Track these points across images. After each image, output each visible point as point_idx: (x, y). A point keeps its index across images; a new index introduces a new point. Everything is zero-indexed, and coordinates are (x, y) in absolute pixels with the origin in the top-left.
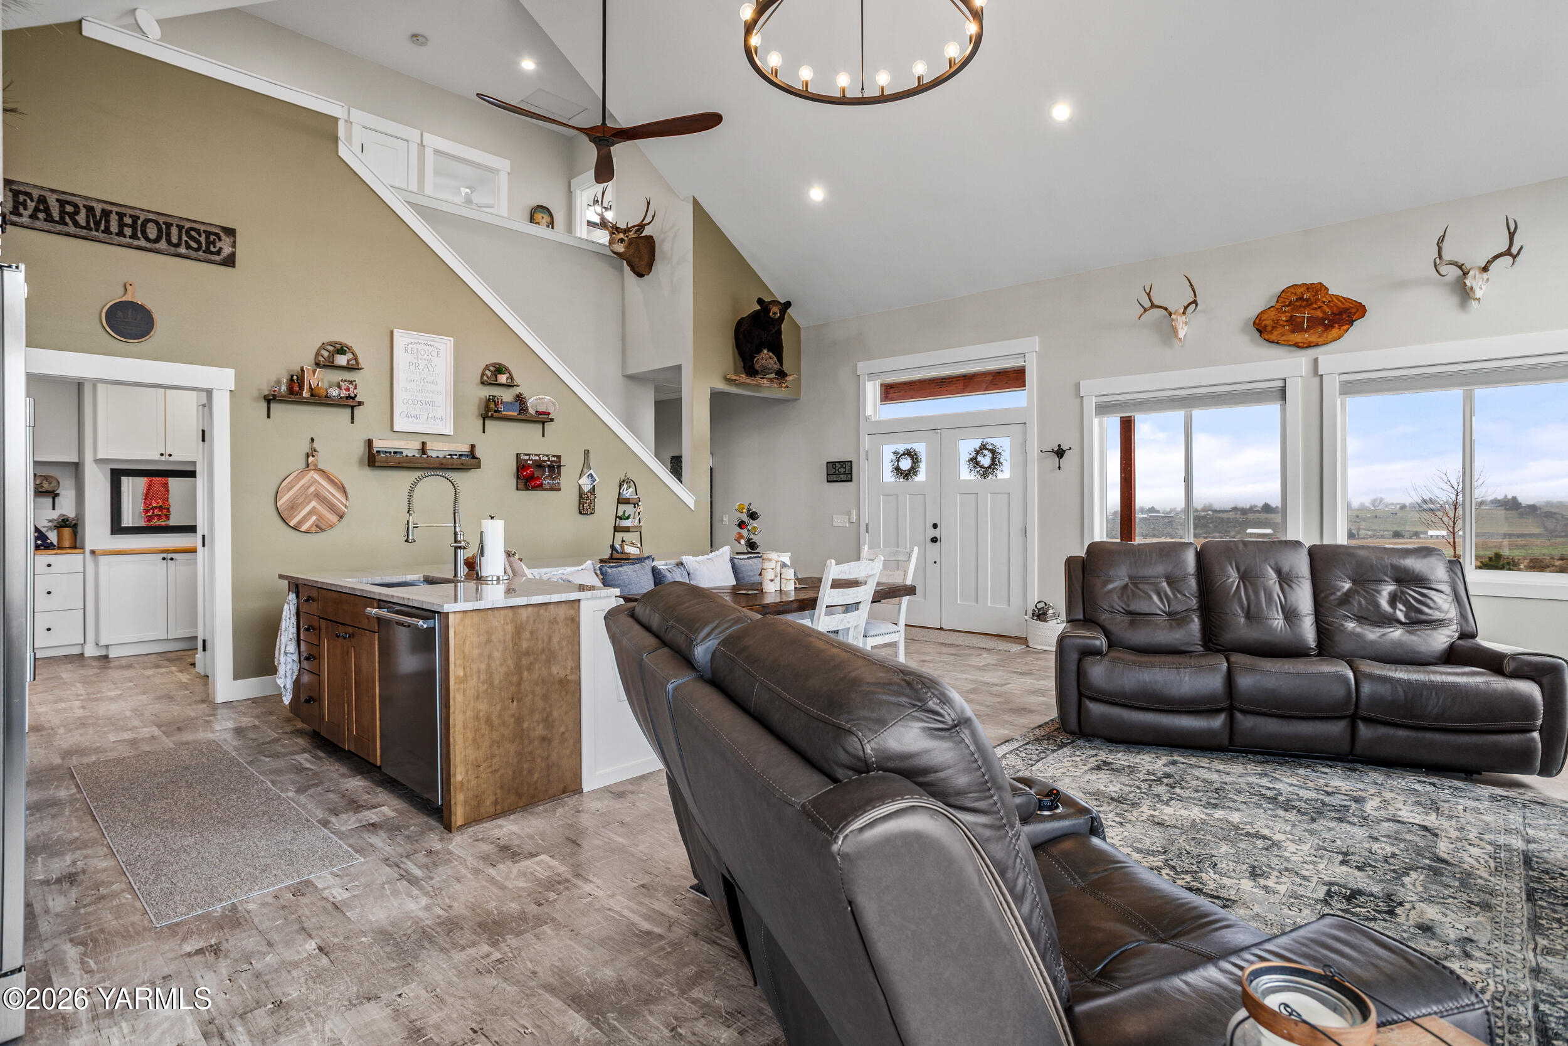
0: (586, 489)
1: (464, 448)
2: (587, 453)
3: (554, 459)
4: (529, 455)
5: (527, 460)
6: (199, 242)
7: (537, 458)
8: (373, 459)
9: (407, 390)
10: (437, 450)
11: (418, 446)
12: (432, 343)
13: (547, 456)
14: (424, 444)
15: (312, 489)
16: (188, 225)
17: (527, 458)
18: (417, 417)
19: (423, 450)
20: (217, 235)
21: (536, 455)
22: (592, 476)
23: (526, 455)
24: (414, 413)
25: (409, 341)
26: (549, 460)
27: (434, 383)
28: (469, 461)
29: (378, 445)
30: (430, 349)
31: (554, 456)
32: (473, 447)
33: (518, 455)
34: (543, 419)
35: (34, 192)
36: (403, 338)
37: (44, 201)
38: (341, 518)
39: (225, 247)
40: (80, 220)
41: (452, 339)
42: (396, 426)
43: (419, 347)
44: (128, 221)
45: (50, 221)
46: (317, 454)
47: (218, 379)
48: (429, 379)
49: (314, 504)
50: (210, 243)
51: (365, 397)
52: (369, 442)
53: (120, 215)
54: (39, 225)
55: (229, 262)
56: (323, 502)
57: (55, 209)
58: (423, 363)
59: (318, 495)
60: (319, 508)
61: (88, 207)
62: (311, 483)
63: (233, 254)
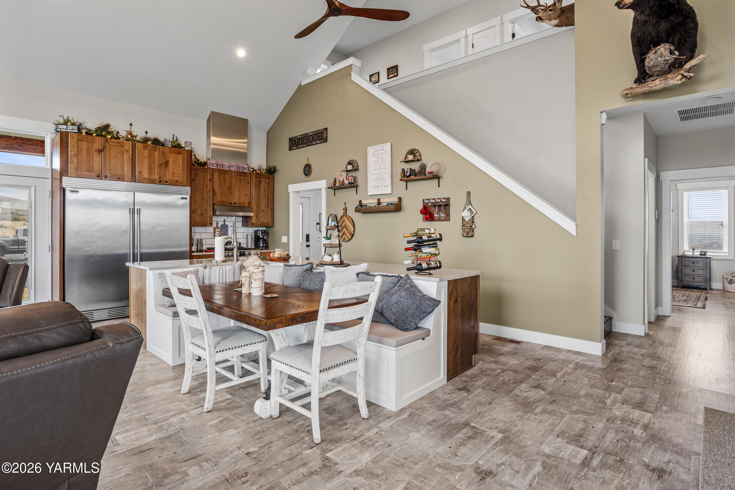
0: (467, 219)
1: (395, 200)
2: (469, 193)
3: (444, 200)
4: (429, 200)
5: (428, 203)
6: (319, 137)
7: (434, 201)
8: (362, 209)
9: (374, 174)
10: (385, 201)
11: (376, 201)
12: (383, 148)
13: (440, 199)
14: (379, 200)
15: (344, 224)
16: (317, 133)
17: (428, 201)
18: (378, 187)
19: (379, 203)
20: (323, 132)
21: (433, 199)
22: (471, 210)
23: (427, 200)
24: (377, 185)
25: (374, 150)
26: (441, 201)
27: (384, 168)
28: (397, 207)
29: (364, 202)
30: (382, 151)
31: (444, 199)
32: (400, 199)
33: (423, 200)
34: (436, 177)
35: (294, 139)
36: (371, 150)
37: (295, 141)
38: (353, 236)
39: (325, 135)
40: (300, 142)
41: (389, 144)
42: (370, 193)
43: (378, 152)
44: (307, 138)
45: (296, 146)
46: (346, 209)
47: (322, 184)
48: (382, 167)
49: (344, 230)
50: (322, 136)
51: (360, 182)
52: (360, 201)
53: (306, 137)
54: (295, 148)
55: (326, 141)
56: (347, 230)
57: (297, 142)
58: (380, 160)
59: (345, 226)
60: (346, 232)
61: (301, 138)
62: (344, 221)
63: (327, 137)
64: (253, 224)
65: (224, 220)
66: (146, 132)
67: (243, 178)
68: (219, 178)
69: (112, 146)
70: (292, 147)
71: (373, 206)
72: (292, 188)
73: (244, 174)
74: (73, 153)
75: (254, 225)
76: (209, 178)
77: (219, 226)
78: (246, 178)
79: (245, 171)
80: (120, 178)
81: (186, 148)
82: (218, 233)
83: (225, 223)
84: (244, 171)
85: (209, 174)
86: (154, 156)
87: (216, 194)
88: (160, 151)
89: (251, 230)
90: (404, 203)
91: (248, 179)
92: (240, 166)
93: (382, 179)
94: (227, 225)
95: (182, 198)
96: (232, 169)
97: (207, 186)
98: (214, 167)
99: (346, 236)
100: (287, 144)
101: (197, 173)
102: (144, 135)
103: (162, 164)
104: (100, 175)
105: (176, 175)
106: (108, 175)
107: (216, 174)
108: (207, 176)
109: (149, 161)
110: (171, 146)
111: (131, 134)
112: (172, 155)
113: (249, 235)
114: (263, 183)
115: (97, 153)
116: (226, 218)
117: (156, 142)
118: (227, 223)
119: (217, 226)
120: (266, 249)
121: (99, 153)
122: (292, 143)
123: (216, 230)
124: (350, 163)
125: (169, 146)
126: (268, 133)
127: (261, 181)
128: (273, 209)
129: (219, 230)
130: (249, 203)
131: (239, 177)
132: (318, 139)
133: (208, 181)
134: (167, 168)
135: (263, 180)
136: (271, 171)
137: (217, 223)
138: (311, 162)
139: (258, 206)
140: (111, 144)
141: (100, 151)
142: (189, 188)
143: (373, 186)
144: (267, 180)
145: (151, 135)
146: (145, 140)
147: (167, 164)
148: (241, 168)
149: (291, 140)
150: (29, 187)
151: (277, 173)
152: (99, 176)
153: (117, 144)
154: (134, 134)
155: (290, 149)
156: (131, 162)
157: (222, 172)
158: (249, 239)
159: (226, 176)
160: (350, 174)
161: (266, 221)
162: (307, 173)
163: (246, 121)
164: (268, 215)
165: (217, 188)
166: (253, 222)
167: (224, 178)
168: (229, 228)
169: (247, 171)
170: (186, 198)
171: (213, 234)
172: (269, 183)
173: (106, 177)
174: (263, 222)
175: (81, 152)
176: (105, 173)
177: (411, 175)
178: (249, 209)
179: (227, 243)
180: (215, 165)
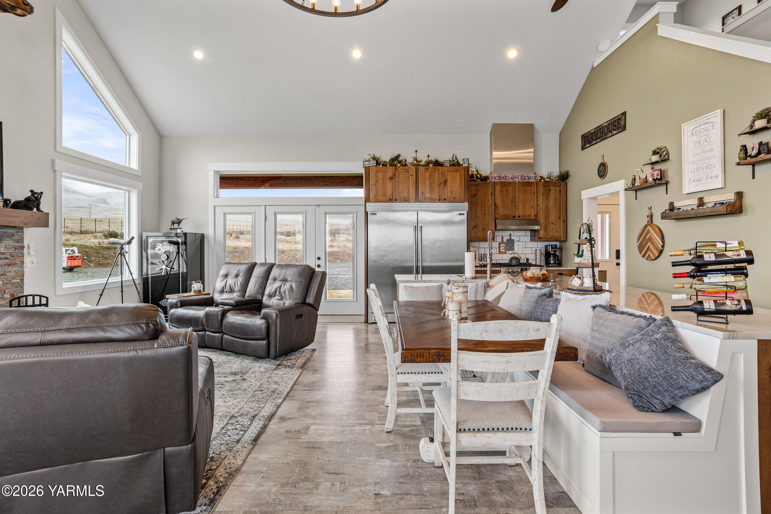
1: (730, 197)
6: (616, 126)
8: (673, 214)
9: (694, 162)
10: (710, 200)
11: (696, 202)
12: (708, 121)
14: (701, 199)
15: (648, 236)
16: (613, 121)
18: (700, 180)
19: (701, 203)
20: (620, 119)
24: (698, 178)
25: (693, 127)
27: (711, 150)
28: (735, 207)
29: (677, 204)
30: (707, 125)
32: (740, 195)
35: (587, 135)
36: (687, 128)
37: (588, 137)
38: (661, 252)
39: (622, 122)
40: (594, 138)
41: (719, 112)
42: (686, 191)
43: (700, 128)
44: (601, 130)
45: (589, 143)
46: (652, 216)
47: (620, 185)
48: (708, 149)
49: (649, 244)
50: (619, 124)
51: (671, 176)
52: (671, 204)
53: (600, 129)
54: (588, 145)
55: (624, 128)
56: (653, 244)
57: (590, 137)
58: (702, 139)
59: (650, 239)
60: (651, 246)
61: (595, 132)
62: (648, 233)
63: (625, 124)
64: (540, 238)
65: (510, 235)
66: (428, 156)
67: (528, 188)
68: (501, 191)
69: (400, 173)
70: (585, 145)
71: (689, 209)
72: (586, 194)
73: (529, 184)
74: (373, 183)
75: (542, 240)
76: (490, 192)
77: (505, 241)
78: (532, 188)
79: (532, 180)
80: (406, 199)
81: (464, 165)
82: (504, 248)
83: (510, 238)
84: (529, 181)
85: (490, 188)
86: (434, 177)
87: (498, 208)
88: (439, 171)
89: (541, 245)
90: (747, 201)
91: (534, 189)
92: (526, 175)
93: (707, 167)
94: (514, 240)
95: (459, 214)
96: (516, 180)
97: (488, 201)
98: (496, 181)
99: (652, 252)
100: (579, 142)
101: (479, 188)
102: (427, 159)
103: (441, 184)
104: (392, 199)
105: (454, 192)
106: (398, 198)
107: (498, 188)
108: (488, 190)
109: (430, 182)
110: (449, 165)
111: (416, 160)
112: (449, 173)
113: (538, 251)
114: (553, 192)
115: (389, 181)
116: (512, 233)
117: (437, 163)
118: (513, 238)
119: (502, 241)
120: (557, 267)
121: (391, 180)
122: (585, 141)
123: (501, 245)
124: (655, 153)
125: (447, 165)
126: (560, 134)
127: (550, 190)
128: (566, 221)
129: (504, 245)
130: (536, 215)
131: (523, 188)
132: (615, 128)
133: (490, 195)
134: (446, 187)
135: (552, 189)
136: (564, 177)
137: (502, 238)
138: (606, 160)
139: (547, 218)
140: (399, 171)
141: (391, 178)
142: (466, 205)
143: (692, 180)
144: (558, 189)
145: (433, 158)
146: (428, 163)
147: (445, 182)
148: (527, 178)
149: (583, 137)
150: (352, 213)
151: (570, 178)
152: (390, 200)
153: (404, 171)
154: (419, 159)
155: (583, 148)
156: (415, 185)
157: (504, 184)
158: (538, 254)
159: (509, 188)
160: (657, 167)
161: (557, 234)
162: (602, 174)
163: (532, 126)
164: (560, 228)
165: (499, 202)
166: (541, 236)
167: (507, 191)
168: (515, 243)
169: (533, 181)
170: (464, 214)
171: (498, 249)
172: (560, 191)
173: (396, 200)
174: (553, 236)
175: (379, 181)
176: (395, 197)
177: (759, 153)
178: (536, 222)
179: (512, 259)
180: (497, 178)
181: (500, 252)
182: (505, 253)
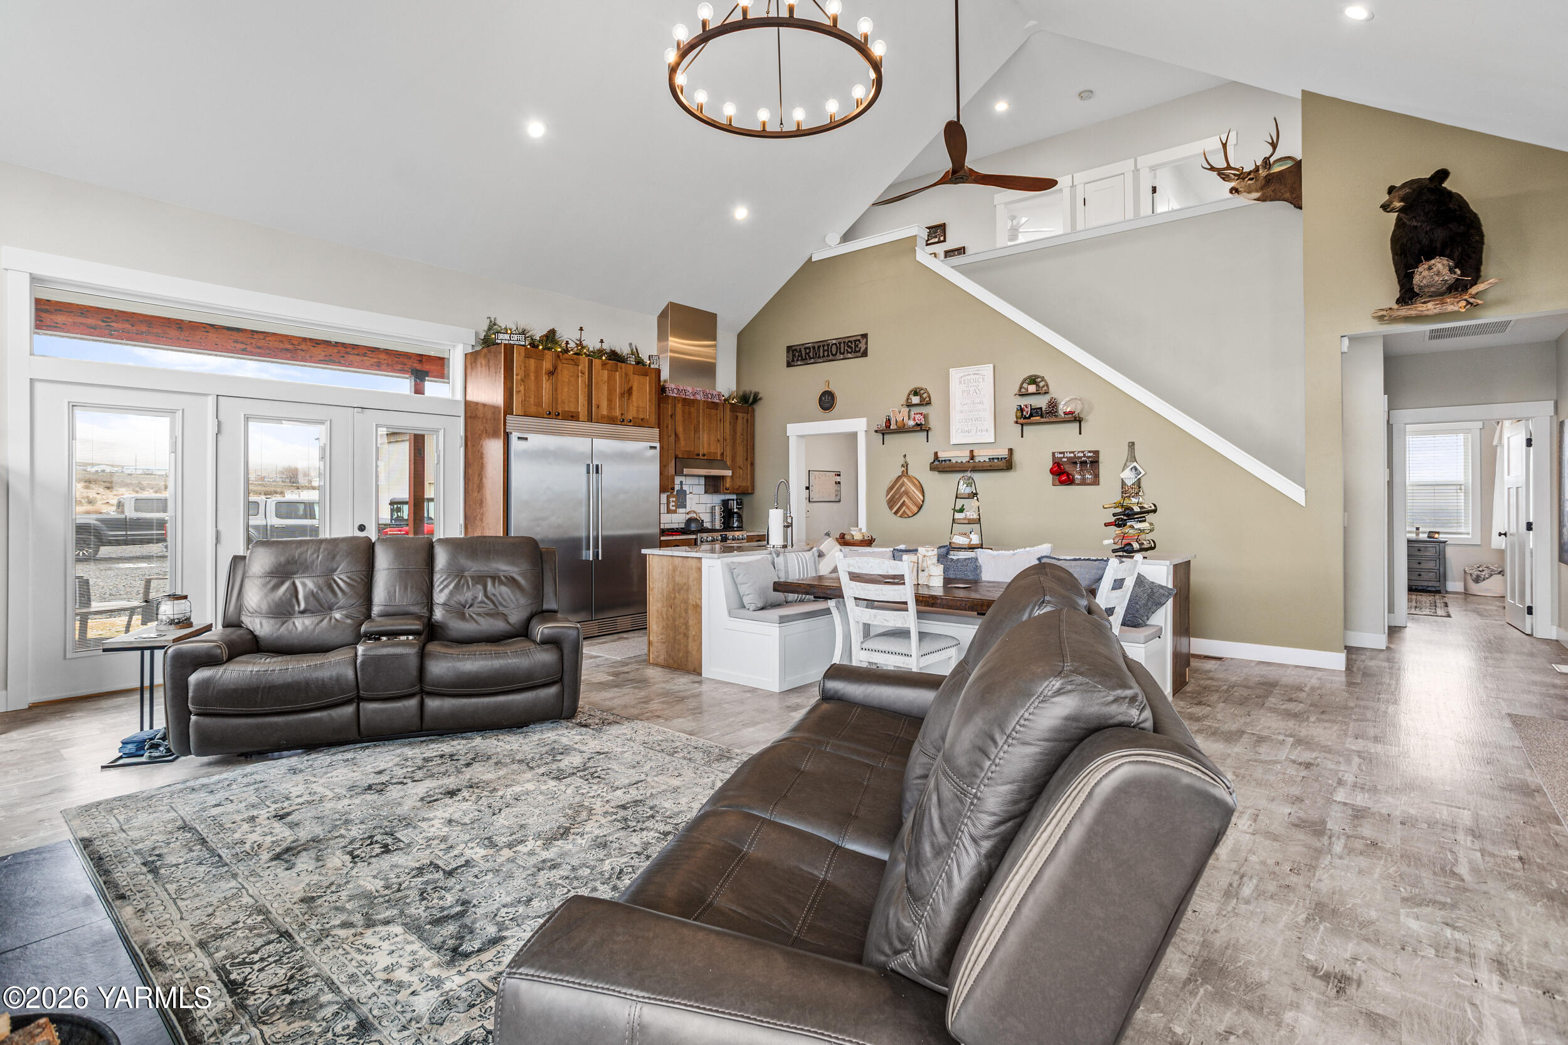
0: (1129, 483)
1: (1004, 453)
2: (1132, 445)
3: (1089, 454)
4: (1063, 453)
5: (1061, 458)
6: (851, 348)
7: (1072, 455)
8: (940, 466)
9: (962, 412)
10: (982, 456)
11: (968, 454)
12: (978, 372)
13: (1083, 452)
14: (972, 452)
15: (903, 489)
16: (847, 340)
17: (1062, 455)
18: (969, 432)
19: (972, 457)
20: (859, 340)
21: (1070, 452)
22: (1136, 469)
23: (1060, 453)
24: (966, 429)
25: (962, 374)
26: (1084, 456)
27: (981, 403)
28: (1006, 464)
29: (942, 455)
30: (977, 377)
31: (1090, 452)
32: (1011, 451)
33: (1053, 454)
34: (1076, 419)
35: (798, 348)
36: (955, 374)
37: (800, 351)
38: (920, 508)
39: (862, 346)
40: (811, 355)
41: (991, 366)
42: (954, 441)
43: (969, 377)
44: (826, 348)
45: (802, 360)
46: (907, 465)
47: (859, 425)
48: (977, 400)
49: (904, 498)
50: (856, 346)
51: (933, 423)
52: (936, 454)
53: (824, 346)
54: (799, 363)
55: (865, 354)
56: (909, 497)
57: (803, 353)
58: (972, 389)
59: (906, 493)
60: (907, 501)
61: (814, 348)
62: (903, 485)
63: (866, 348)
64: (727, 489)
65: (681, 482)
66: (602, 341)
67: (713, 412)
68: (683, 412)
70: (793, 361)
71: (964, 461)
72: (794, 430)
73: (715, 405)
74: (519, 377)
75: (727, 492)
76: (670, 412)
77: (675, 492)
78: (720, 412)
79: (716, 401)
80: (572, 415)
81: (652, 366)
82: (674, 504)
83: (681, 487)
84: (714, 401)
85: (670, 407)
86: (615, 380)
87: (679, 439)
88: (620, 371)
89: (717, 499)
90: (1017, 457)
91: (722, 415)
92: (708, 390)
93: (977, 419)
94: (686, 491)
95: (652, 447)
96: (698, 397)
99: (908, 508)
100: (783, 357)
102: (598, 346)
103: (624, 393)
104: (552, 412)
105: (641, 410)
106: (560, 413)
107: (679, 406)
108: (667, 408)
109: (609, 388)
111: (582, 344)
112: (636, 377)
113: (716, 507)
114: (740, 421)
115: (546, 376)
116: (684, 479)
117: (615, 356)
118: (685, 488)
119: (672, 492)
121: (550, 377)
122: (794, 356)
123: (670, 499)
124: (916, 393)
125: (632, 363)
126: (740, 336)
127: (736, 418)
128: (752, 464)
129: (674, 499)
130: (722, 454)
131: (708, 410)
132: (850, 350)
133: (669, 418)
134: (631, 399)
135: (737, 414)
136: (748, 402)
138: (832, 388)
139: (734, 458)
140: (561, 361)
141: (552, 373)
142: (657, 431)
143: (960, 431)
144: (745, 415)
145: (606, 346)
146: (600, 352)
147: (630, 391)
148: (711, 396)
149: (789, 349)
150: (436, 431)
151: (760, 402)
152: (550, 414)
153: (568, 361)
154: (586, 344)
155: (789, 365)
156: (586, 389)
157: (688, 403)
158: (716, 513)
159: (692, 409)
160: (914, 410)
161: (743, 484)
162: (827, 405)
163: (713, 317)
164: (747, 474)
165: (680, 430)
166: (728, 486)
167: (690, 413)
168: (688, 496)
169: (718, 402)
170: (655, 448)
171: (666, 505)
172: (748, 420)
173: (558, 415)
174: (739, 486)
175: (529, 375)
176: (557, 409)
177: (1031, 415)
178: (721, 463)
179: (689, 521)
180: (675, 391)
181: (669, 511)
182: (675, 512)
